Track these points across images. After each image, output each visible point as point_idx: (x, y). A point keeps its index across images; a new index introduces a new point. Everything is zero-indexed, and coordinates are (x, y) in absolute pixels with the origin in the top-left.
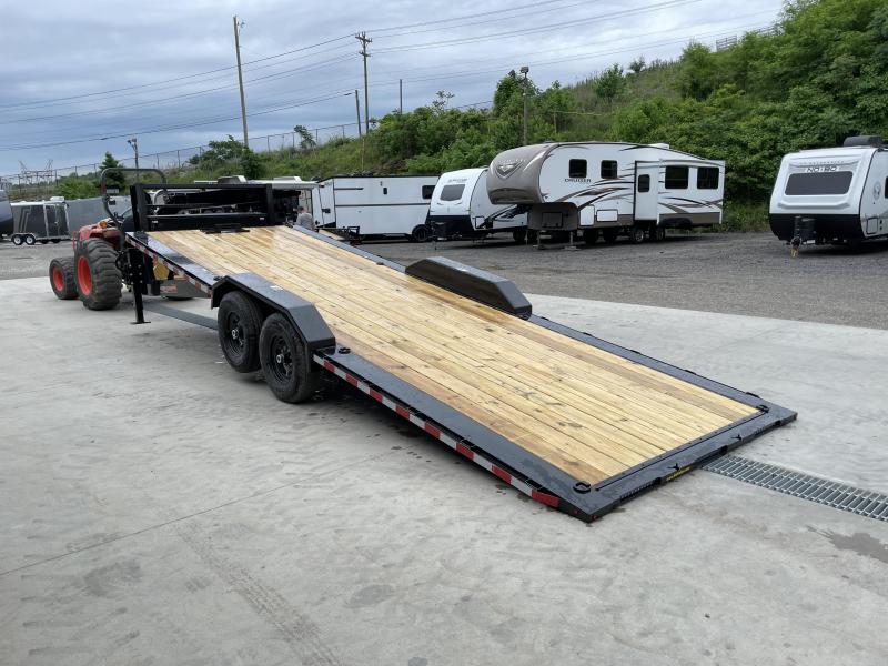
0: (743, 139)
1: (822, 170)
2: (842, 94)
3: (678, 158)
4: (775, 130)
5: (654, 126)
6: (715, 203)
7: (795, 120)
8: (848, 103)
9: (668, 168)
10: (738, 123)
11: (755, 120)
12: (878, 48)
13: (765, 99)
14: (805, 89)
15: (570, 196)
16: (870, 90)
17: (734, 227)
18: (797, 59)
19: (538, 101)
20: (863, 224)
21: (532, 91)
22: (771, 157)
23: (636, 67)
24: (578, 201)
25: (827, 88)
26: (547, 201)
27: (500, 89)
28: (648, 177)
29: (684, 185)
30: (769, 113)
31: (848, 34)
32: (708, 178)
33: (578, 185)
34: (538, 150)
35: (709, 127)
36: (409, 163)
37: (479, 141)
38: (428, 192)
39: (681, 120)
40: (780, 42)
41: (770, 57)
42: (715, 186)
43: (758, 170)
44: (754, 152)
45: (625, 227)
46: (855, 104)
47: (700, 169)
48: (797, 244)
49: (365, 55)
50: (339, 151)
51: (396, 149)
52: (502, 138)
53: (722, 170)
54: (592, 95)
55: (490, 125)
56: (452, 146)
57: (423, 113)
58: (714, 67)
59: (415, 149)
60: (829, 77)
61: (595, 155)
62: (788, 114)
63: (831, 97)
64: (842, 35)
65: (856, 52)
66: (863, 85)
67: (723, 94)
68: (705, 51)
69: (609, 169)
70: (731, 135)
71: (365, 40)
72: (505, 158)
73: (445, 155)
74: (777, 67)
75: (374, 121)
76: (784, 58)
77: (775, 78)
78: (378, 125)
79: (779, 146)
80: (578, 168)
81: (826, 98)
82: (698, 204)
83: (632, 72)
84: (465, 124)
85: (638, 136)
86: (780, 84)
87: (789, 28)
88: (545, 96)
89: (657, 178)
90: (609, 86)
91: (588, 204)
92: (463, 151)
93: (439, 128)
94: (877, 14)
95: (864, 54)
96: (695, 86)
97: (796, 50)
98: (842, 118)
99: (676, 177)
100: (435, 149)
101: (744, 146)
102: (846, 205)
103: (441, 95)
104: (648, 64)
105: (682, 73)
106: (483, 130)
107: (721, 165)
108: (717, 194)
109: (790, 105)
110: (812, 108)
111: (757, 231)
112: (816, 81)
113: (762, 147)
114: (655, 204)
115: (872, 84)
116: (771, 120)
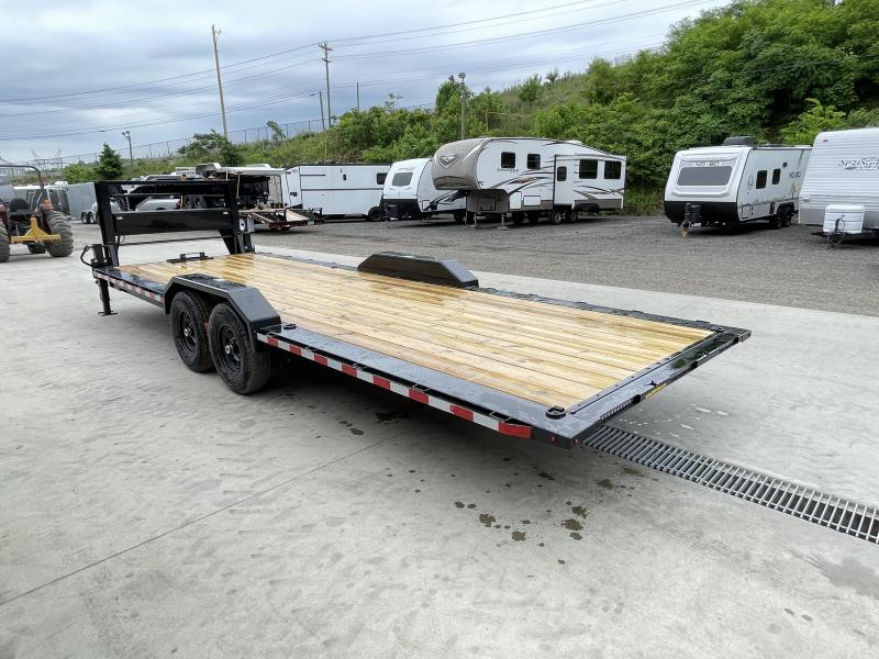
0: (639, 139)
1: (707, 165)
2: (717, 103)
3: (590, 153)
4: (664, 131)
5: (566, 126)
6: (618, 191)
7: (680, 124)
8: (723, 110)
9: (582, 161)
10: (634, 125)
11: (648, 123)
12: (747, 65)
13: (656, 106)
14: (688, 98)
15: (500, 184)
16: (739, 100)
17: (631, 211)
18: (680, 74)
19: (472, 103)
20: (739, 210)
21: (467, 94)
22: (661, 153)
23: (552, 78)
24: (508, 188)
25: (705, 97)
26: (483, 187)
27: (441, 92)
28: (565, 168)
29: (593, 175)
30: (660, 117)
31: (724, 53)
32: (612, 171)
33: (508, 174)
34: (474, 144)
35: (611, 128)
36: (365, 153)
37: (424, 136)
38: (381, 178)
39: (589, 121)
40: (668, 60)
41: (660, 71)
42: (617, 176)
43: (650, 164)
44: (647, 149)
45: (547, 211)
46: (727, 111)
47: (607, 162)
48: (686, 226)
49: (327, 62)
50: (306, 143)
51: (354, 142)
52: (443, 133)
53: (624, 164)
54: (516, 100)
55: (432, 122)
56: (401, 140)
57: (377, 112)
58: (616, 79)
59: (369, 141)
60: (706, 89)
61: (522, 148)
62: (673, 119)
63: (708, 105)
64: (718, 54)
65: (730, 68)
66: (734, 95)
67: (622, 101)
68: (608, 64)
69: (533, 162)
70: (629, 135)
71: (326, 49)
72: (447, 150)
73: (396, 148)
74: (665, 79)
75: (335, 118)
76: (670, 72)
77: (663, 89)
78: (338, 121)
79: (667, 145)
80: (508, 160)
81: (704, 106)
82: (605, 192)
83: (549, 81)
84: (412, 121)
85: (555, 133)
86: (668, 93)
87: (675, 49)
88: (478, 99)
89: (573, 170)
90: (530, 93)
91: (516, 191)
92: (411, 144)
93: (390, 125)
94: (746, 37)
95: (734, 70)
96: (600, 94)
97: (681, 66)
98: (716, 122)
99: (588, 169)
100: (387, 142)
101: (640, 144)
102: (726, 195)
103: (391, 96)
104: (561, 75)
105: (589, 84)
106: (428, 128)
107: (623, 159)
108: (620, 183)
109: (675, 111)
110: (693, 114)
111: (649, 214)
112: (696, 91)
113: (654, 145)
114: (571, 192)
115: (741, 95)
116: (662, 123)
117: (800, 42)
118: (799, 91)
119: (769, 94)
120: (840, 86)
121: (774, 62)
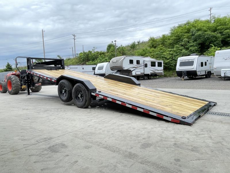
0: (166, 56)
1: (187, 61)
2: (186, 47)
3: (153, 60)
4: (172, 54)
5: (145, 54)
6: (162, 70)
7: (176, 52)
8: (187, 49)
9: (151, 62)
10: (164, 53)
11: (167, 53)
12: (192, 37)
13: (169, 48)
14: (177, 46)
15: (129, 68)
16: (192, 46)
17: (165, 76)
18: (175, 40)
19: (118, 49)
20: (197, 72)
21: (116, 46)
22: (172, 60)
23: (139, 43)
24: (132, 69)
25: (182, 45)
26: (125, 69)
27: (108, 47)
28: (147, 64)
29: (155, 66)
30: (171, 51)
31: (186, 34)
32: (160, 65)
33: (131, 65)
34: (122, 57)
35: (158, 54)
36: (87, 63)
37: (104, 58)
38: (94, 69)
39: (151, 53)
40: (171, 36)
41: (169, 39)
42: (161, 66)
43: (169, 63)
44: (168, 59)
45: (142, 76)
46: (189, 49)
47: (158, 62)
48: (183, 77)
49: (75, 39)
50: (69, 61)
51: (83, 60)
52: (110, 57)
53: (162, 63)
54: (129, 48)
55: (106, 54)
56: (98, 59)
57: (90, 52)
58: (157, 42)
59: (88, 60)
60: (183, 43)
61: (135, 59)
62: (175, 51)
63: (184, 47)
64: (185, 34)
65: (188, 38)
66: (190, 45)
67: (160, 47)
68: (154, 38)
69: (138, 62)
70: (163, 56)
71: (74, 36)
72: (114, 59)
73: (96, 61)
74: (169, 42)
76: (172, 39)
77: (170, 44)
78: (78, 55)
79: (173, 58)
80: (131, 62)
81: (182, 48)
82: (158, 70)
83: (137, 43)
84: (100, 54)
85: (143, 55)
86: (172, 45)
87: (172, 34)
89: (149, 64)
90: (133, 46)
91: (134, 70)
92: (101, 60)
93: (94, 55)
94: (191, 30)
95: (189, 38)
96: (153, 46)
97: (175, 38)
98: (186, 52)
99: (153, 64)
100: (93, 60)
101: (166, 58)
102: (193, 68)
103: (94, 48)
104: (141, 42)
105: (150, 43)
106: (105, 56)
107: (162, 62)
108: (162, 68)
109: (175, 49)
110: (180, 50)
111: (170, 77)
112: (180, 44)
113: (170, 58)
114: (149, 70)
115: (192, 44)
116: (171, 52)
117: (206, 31)
118: (207, 43)
119: (199, 44)
120: (217, 42)
121: (200, 36)
